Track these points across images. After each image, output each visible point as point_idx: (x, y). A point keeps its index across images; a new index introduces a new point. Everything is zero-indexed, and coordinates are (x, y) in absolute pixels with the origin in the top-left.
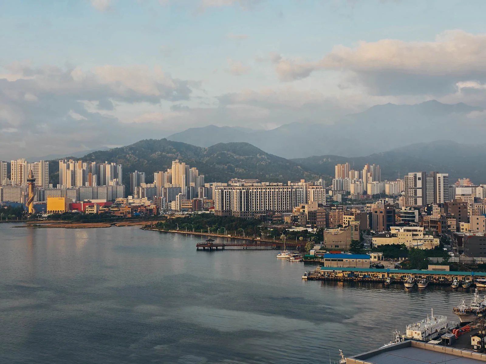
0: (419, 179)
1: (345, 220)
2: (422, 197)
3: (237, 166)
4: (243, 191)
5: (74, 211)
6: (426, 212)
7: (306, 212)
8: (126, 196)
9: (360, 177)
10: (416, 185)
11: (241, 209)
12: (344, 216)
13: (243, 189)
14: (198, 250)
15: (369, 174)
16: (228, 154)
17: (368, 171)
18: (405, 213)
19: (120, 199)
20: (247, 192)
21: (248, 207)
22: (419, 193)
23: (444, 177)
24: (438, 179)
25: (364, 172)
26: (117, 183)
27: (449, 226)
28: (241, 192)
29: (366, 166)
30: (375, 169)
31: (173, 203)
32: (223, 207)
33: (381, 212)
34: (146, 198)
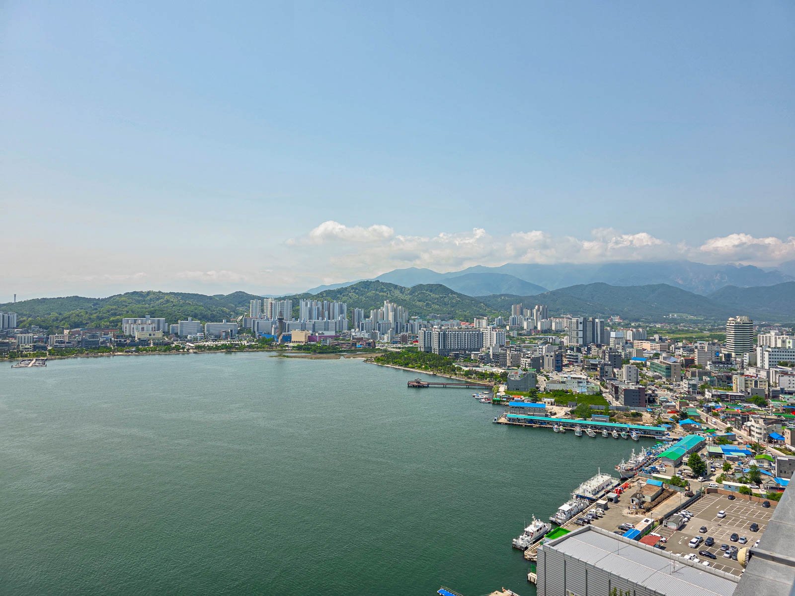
0: (581, 323)
1: (523, 362)
2: (583, 338)
3: (433, 303)
4: (441, 333)
5: (312, 343)
6: (586, 351)
7: (491, 353)
8: (349, 329)
9: (532, 314)
10: (577, 328)
11: (439, 347)
12: (521, 359)
13: (441, 331)
14: (408, 387)
15: (539, 313)
16: (426, 294)
17: (538, 310)
18: (570, 355)
19: (345, 331)
20: (444, 334)
21: (444, 346)
22: (581, 334)
23: (601, 322)
24: (596, 324)
25: (535, 311)
26: (343, 318)
27: (607, 372)
28: (439, 334)
29: (537, 307)
30: (543, 309)
31: (385, 337)
32: (425, 343)
33: (552, 356)
34: (365, 331)
